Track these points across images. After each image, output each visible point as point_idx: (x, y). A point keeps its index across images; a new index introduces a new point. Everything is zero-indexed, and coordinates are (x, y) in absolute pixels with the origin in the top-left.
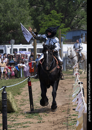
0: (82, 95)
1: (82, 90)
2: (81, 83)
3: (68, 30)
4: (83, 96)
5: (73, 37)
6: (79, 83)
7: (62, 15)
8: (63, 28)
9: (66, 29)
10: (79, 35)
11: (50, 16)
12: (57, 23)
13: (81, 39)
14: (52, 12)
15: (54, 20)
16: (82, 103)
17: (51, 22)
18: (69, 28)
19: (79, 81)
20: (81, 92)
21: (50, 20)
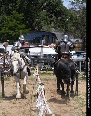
0: (44, 96)
1: (43, 92)
2: (42, 84)
3: (29, 31)
4: (44, 98)
5: (34, 38)
6: (41, 85)
7: (23, 16)
8: (24, 28)
9: (27, 30)
10: (40, 37)
11: (12, 16)
12: (18, 23)
13: (42, 40)
14: (13, 12)
15: (15, 21)
16: (44, 104)
17: (12, 22)
18: (30, 29)
19: (40, 83)
20: (42, 94)
21: (11, 21)
